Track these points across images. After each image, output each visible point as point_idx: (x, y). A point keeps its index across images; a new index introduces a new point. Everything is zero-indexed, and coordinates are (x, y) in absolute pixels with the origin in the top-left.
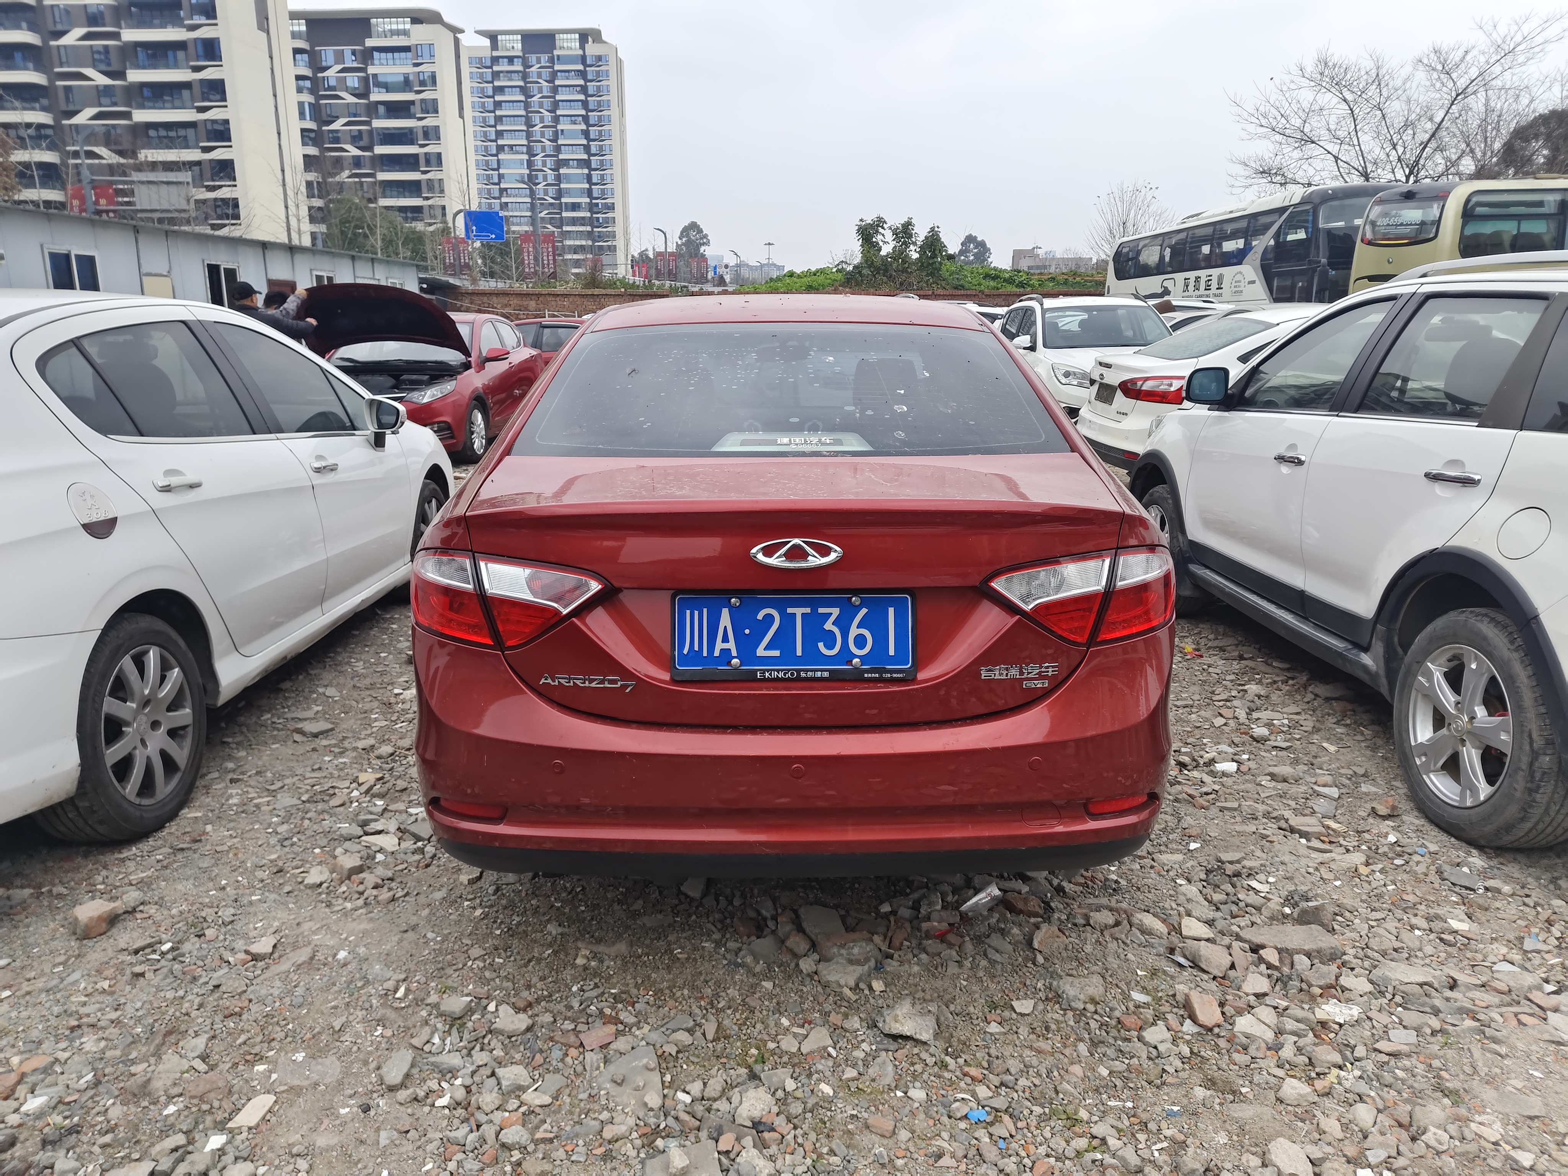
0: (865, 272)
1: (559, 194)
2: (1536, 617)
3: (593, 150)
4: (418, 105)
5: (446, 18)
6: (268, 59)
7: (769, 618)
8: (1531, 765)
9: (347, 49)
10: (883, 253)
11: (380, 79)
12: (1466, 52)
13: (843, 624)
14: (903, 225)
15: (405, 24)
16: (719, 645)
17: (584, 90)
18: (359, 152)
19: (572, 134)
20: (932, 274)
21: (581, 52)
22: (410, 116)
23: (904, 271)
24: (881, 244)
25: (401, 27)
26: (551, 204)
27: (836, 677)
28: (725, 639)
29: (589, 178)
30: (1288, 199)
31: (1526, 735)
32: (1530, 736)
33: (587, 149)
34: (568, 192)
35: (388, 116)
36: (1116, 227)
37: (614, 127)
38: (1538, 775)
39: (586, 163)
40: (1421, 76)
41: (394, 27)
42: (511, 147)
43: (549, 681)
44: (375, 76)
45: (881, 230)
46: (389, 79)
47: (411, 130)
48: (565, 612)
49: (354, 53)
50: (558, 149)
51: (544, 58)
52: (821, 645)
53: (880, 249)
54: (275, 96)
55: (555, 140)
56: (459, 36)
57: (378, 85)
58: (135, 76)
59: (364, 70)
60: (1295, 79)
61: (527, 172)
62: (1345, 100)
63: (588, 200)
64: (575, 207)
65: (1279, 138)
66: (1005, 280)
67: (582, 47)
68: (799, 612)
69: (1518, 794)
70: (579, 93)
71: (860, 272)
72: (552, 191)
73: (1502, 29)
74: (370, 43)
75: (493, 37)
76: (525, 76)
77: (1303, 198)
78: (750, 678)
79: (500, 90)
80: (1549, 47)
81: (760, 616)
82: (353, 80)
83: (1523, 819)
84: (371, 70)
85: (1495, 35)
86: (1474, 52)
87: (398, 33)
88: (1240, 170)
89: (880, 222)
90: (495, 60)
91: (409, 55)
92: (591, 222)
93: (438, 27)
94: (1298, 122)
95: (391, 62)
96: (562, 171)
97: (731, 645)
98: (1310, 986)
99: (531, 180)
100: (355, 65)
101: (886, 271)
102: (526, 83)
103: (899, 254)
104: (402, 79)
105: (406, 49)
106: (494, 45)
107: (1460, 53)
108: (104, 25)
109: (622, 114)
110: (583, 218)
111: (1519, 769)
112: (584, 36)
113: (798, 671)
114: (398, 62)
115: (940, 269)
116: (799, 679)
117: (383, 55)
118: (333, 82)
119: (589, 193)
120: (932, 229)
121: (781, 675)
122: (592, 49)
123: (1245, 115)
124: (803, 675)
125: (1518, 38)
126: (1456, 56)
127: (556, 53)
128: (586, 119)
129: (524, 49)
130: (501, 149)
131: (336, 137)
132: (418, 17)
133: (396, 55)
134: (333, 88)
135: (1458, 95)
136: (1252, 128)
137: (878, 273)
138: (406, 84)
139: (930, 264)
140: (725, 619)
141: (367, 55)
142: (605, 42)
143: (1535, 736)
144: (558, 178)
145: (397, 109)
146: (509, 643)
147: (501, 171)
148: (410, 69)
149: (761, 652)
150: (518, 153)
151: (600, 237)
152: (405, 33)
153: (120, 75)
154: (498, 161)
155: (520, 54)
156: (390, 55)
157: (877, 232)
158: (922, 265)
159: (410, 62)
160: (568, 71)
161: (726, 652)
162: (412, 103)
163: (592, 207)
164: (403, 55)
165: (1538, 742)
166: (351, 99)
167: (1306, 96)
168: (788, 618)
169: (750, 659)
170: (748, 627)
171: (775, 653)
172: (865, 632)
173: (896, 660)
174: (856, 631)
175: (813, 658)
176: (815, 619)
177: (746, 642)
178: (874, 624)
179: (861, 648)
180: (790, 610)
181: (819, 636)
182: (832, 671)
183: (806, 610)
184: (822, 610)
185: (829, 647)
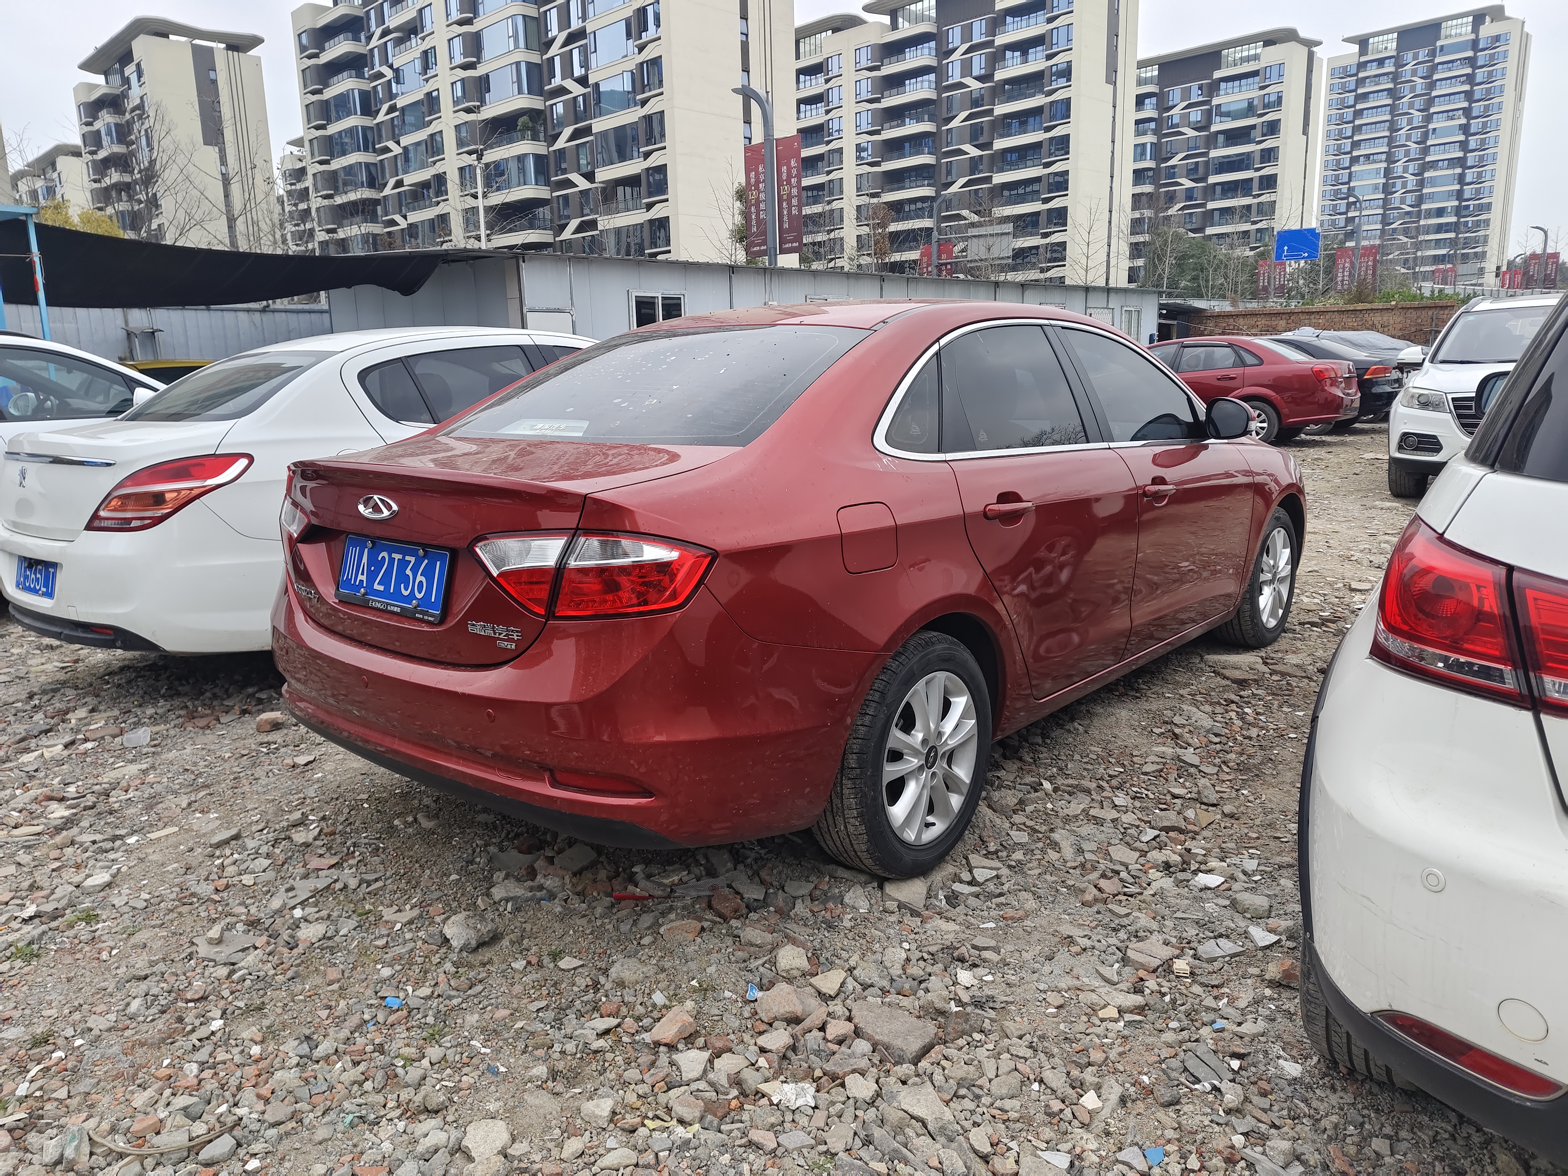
1: (1420, 200)
3: (1472, 145)
4: (1259, 129)
5: (1303, 34)
6: (1112, 108)
7: (383, 557)
9: (1194, 86)
11: (1223, 109)
13: (415, 571)
15: (1257, 49)
16: (360, 577)
17: (1470, 79)
18: (1193, 184)
19: (1447, 131)
21: (1473, 36)
22: (1249, 141)
25: (1252, 52)
26: (1408, 213)
27: (404, 615)
28: (363, 574)
29: (1461, 179)
33: (1464, 145)
34: (1432, 197)
35: (1227, 145)
37: (1505, 117)
39: (1461, 162)
41: (1245, 54)
42: (1367, 156)
44: (1219, 106)
46: (1233, 108)
47: (1249, 154)
49: (1200, 88)
50: (1426, 151)
51: (1423, 54)
52: (402, 585)
54: (1113, 142)
55: (1423, 141)
56: (1314, 49)
57: (1222, 114)
58: (1000, 144)
59: (1208, 103)
61: (1384, 181)
63: (1456, 203)
64: (1440, 212)
67: (1475, 30)
68: (397, 556)
70: (1463, 83)
72: (1410, 198)
74: (1217, 75)
75: (1363, 42)
76: (1395, 77)
78: (366, 605)
79: (1365, 96)
81: (380, 558)
82: (1196, 115)
84: (1215, 101)
87: (1248, 59)
90: (1362, 66)
91: (1257, 79)
92: (1454, 227)
93: (1293, 45)
95: (1236, 90)
96: (1426, 175)
97: (364, 578)
99: (1387, 190)
100: (1201, 99)
102: (1396, 84)
104: (1246, 105)
105: (1255, 74)
106: (1363, 51)
108: (982, 106)
109: (1520, 98)
110: (1447, 224)
112: (1478, 18)
113: (388, 604)
114: (1244, 88)
116: (388, 611)
117: (1230, 84)
118: (1176, 120)
119: (1459, 195)
121: (380, 606)
122: (1488, 30)
124: (390, 608)
127: (1439, 43)
128: (1467, 112)
129: (1399, 48)
130: (1355, 160)
131: (1171, 172)
132: (1270, 39)
133: (1243, 82)
134: (1177, 126)
138: (1250, 110)
140: (365, 558)
141: (1213, 88)
142: (1508, 18)
144: (1421, 184)
145: (1235, 137)
147: (1352, 184)
148: (1255, 94)
149: (376, 586)
150: (1375, 162)
151: (1467, 243)
152: (1256, 57)
153: (988, 145)
154: (1350, 174)
155: (1394, 53)
156: (1237, 83)
159: (1256, 86)
160: (1452, 61)
161: (362, 581)
162: (1253, 127)
163: (1458, 211)
164: (1250, 80)
166: (1191, 133)
168: (392, 560)
169: (370, 590)
170: (375, 564)
171: (381, 588)
172: (423, 579)
173: (432, 606)
174: (420, 578)
175: (397, 596)
176: (403, 564)
177: (372, 577)
178: (429, 573)
179: (420, 592)
180: (394, 555)
181: (403, 579)
182: (402, 608)
183: (400, 557)
184: (407, 558)
185: (406, 589)
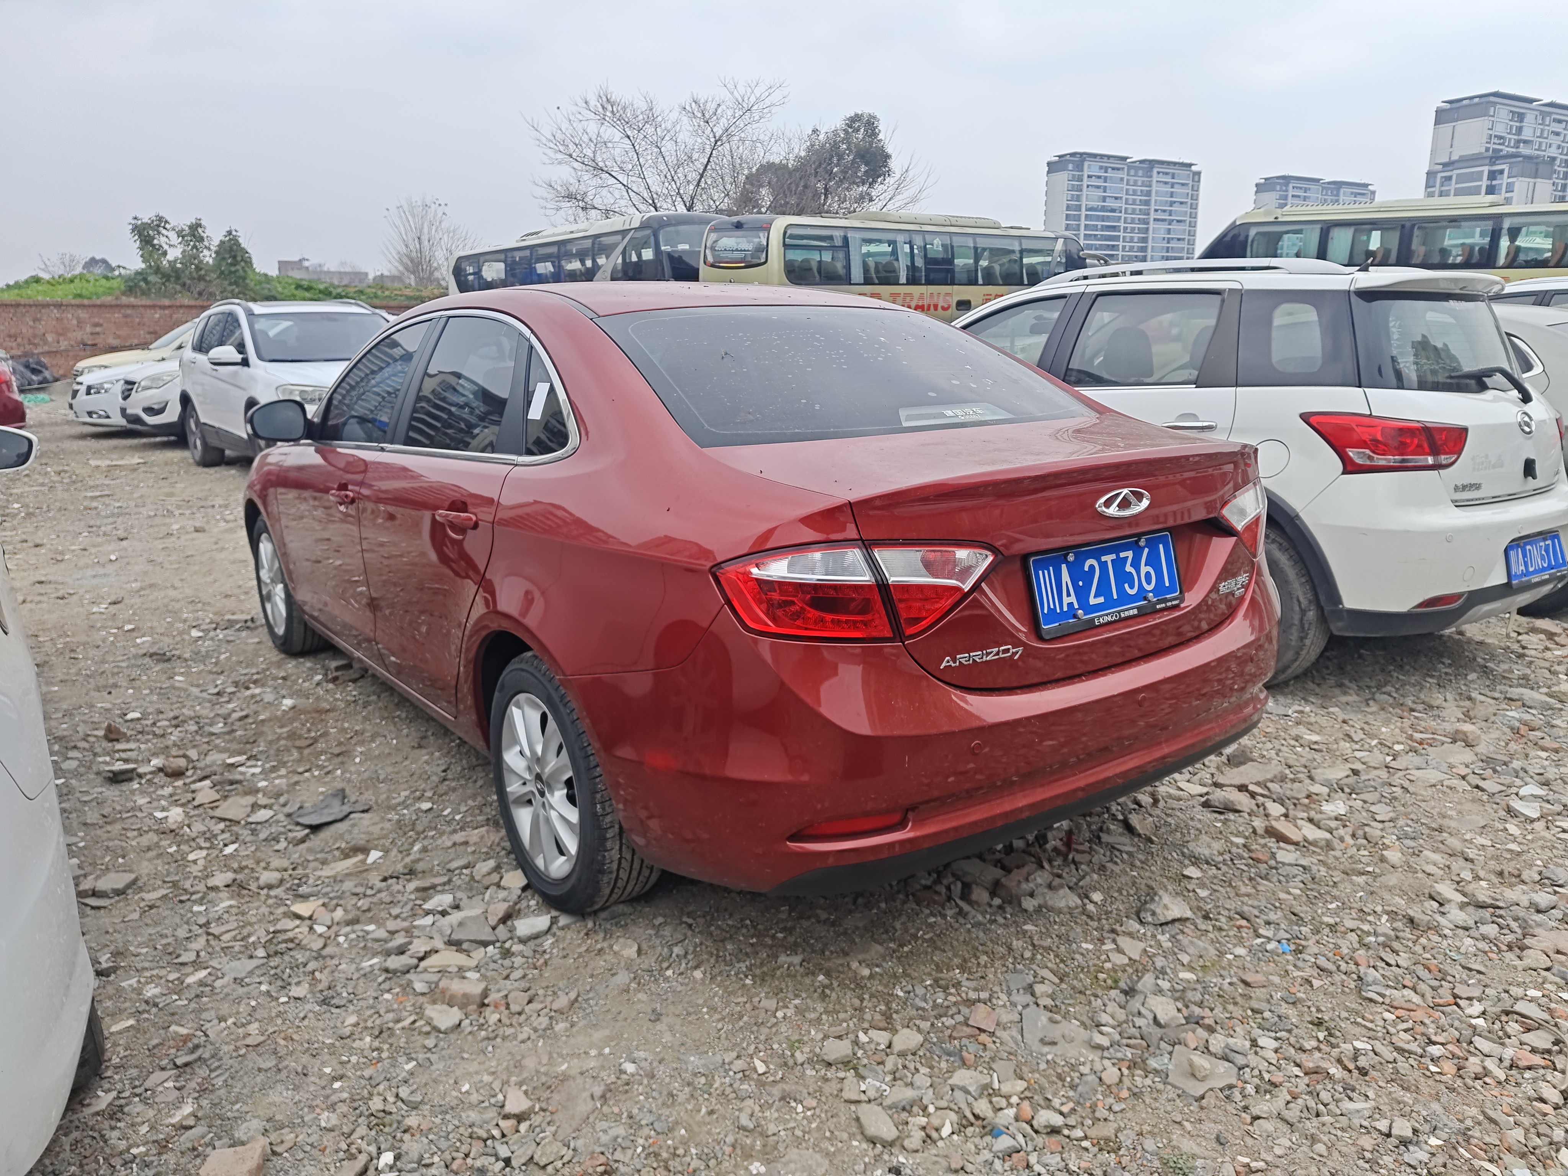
0: (152, 278)
2: (1297, 516)
7: (1092, 567)
8: (1301, 620)
10: (170, 257)
12: (719, 105)
13: (1136, 564)
14: (190, 227)
16: (1066, 600)
20: (236, 283)
23: (201, 278)
24: (166, 247)
27: (1143, 613)
28: (1069, 595)
30: (628, 223)
31: (1295, 601)
32: (1298, 601)
36: (410, 241)
38: (1306, 626)
40: (685, 122)
43: (951, 663)
45: (164, 232)
48: (967, 587)
52: (1126, 585)
53: (165, 253)
60: (581, 110)
62: (628, 137)
65: (576, 165)
66: (320, 292)
68: (1108, 558)
69: (1293, 643)
71: (145, 280)
73: (741, 89)
77: (642, 223)
78: (1091, 627)
80: (774, 109)
81: (1086, 569)
83: (1296, 660)
85: (735, 93)
86: (723, 107)
88: (543, 192)
89: (160, 222)
94: (589, 153)
97: (1073, 599)
98: (1298, 799)
101: (178, 278)
103: (191, 258)
107: (714, 106)
111: (1293, 625)
113: (1119, 612)
115: (244, 279)
116: (1122, 620)
120: (230, 233)
121: (1109, 619)
123: (544, 140)
124: (1123, 615)
125: (753, 99)
126: (711, 107)
135: (716, 142)
136: (551, 153)
137: (168, 280)
139: (231, 272)
140: (1066, 577)
143: (1301, 599)
146: (909, 631)
149: (1093, 601)
157: (159, 233)
158: (222, 273)
161: (1070, 605)
165: (1304, 603)
167: (593, 128)
168: (1103, 566)
169: (1089, 609)
170: (1081, 580)
171: (1101, 600)
172: (1149, 569)
173: (1171, 590)
174: (1144, 569)
175: (1124, 598)
176: (1119, 564)
177: (1082, 594)
178: (1153, 561)
179: (1149, 583)
180: (1104, 559)
181: (1124, 578)
182: (1138, 608)
183: (1113, 556)
184: (1122, 555)
185: (1132, 587)
